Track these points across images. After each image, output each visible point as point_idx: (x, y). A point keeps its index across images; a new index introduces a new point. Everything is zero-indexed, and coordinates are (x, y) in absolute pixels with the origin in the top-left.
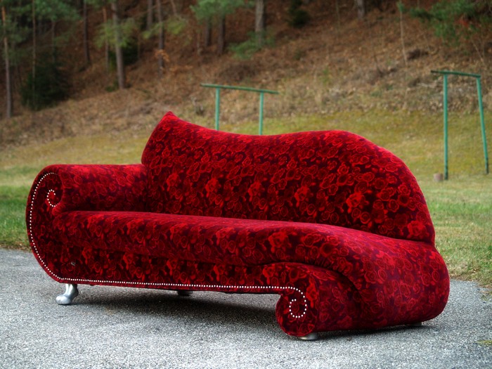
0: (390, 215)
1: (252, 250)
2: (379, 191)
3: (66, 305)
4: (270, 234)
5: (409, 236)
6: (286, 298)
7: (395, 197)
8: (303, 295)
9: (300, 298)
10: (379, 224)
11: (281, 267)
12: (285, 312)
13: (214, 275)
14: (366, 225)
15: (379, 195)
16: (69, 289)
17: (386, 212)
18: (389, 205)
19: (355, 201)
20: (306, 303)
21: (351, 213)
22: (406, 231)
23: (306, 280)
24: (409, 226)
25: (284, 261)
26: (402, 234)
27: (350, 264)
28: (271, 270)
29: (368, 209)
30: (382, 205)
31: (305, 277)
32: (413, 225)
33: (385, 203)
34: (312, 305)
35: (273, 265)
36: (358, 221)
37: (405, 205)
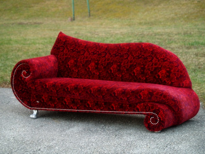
0: (177, 78)
1: (133, 98)
2: (172, 69)
3: (35, 119)
4: (141, 91)
5: (184, 86)
6: (149, 117)
7: (178, 71)
8: (157, 115)
9: (155, 117)
10: (173, 83)
11: (146, 105)
12: (148, 122)
13: (112, 107)
14: (168, 83)
15: (172, 71)
16: (35, 112)
17: (175, 77)
18: (177, 75)
19: (163, 73)
20: (158, 119)
21: (161, 78)
22: (183, 84)
23: (159, 110)
24: (184, 82)
25: (146, 102)
26: (182, 85)
27: (173, 102)
28: (141, 106)
29: (168, 76)
30: (174, 75)
31: (158, 108)
32: (185, 82)
33: (175, 74)
34: (162, 120)
35: (142, 104)
36: (165, 82)
37: (182, 74)
